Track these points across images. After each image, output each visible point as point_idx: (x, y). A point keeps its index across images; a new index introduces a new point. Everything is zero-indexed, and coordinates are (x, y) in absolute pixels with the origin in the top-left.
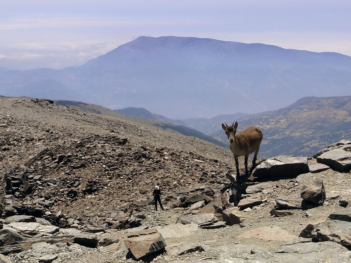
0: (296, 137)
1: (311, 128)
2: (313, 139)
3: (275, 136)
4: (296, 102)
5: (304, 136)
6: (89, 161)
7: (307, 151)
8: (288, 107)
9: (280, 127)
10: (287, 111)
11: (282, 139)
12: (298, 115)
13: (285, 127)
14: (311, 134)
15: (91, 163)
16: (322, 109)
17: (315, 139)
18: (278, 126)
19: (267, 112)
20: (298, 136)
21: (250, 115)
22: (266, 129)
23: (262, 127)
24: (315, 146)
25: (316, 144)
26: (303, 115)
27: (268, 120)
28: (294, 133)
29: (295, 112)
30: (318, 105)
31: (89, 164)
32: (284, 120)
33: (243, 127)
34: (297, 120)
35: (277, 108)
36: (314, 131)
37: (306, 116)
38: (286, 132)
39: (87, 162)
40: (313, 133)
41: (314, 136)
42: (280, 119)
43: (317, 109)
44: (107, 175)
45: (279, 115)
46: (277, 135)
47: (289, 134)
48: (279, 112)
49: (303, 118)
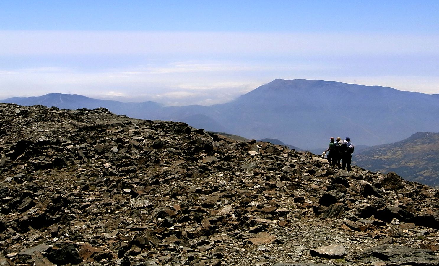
0: (410, 167)
1: (424, 160)
2: (426, 169)
3: (392, 166)
4: (410, 136)
5: (418, 166)
6: (78, 154)
7: (421, 180)
8: (404, 140)
9: (397, 158)
10: (403, 144)
11: (398, 168)
12: (412, 147)
13: (401, 158)
14: (424, 165)
15: (80, 158)
16: (433, 143)
17: (428, 169)
18: (394, 157)
19: (385, 144)
20: (413, 165)
21: (370, 147)
22: (384, 160)
23: (381, 158)
24: (428, 175)
25: (429, 173)
26: (417, 148)
27: (386, 152)
28: (408, 164)
29: (410, 145)
30: (431, 140)
31: (77, 159)
32: (400, 152)
33: (363, 157)
34: (411, 152)
35: (394, 141)
36: (427, 162)
37: (420, 149)
38: (402, 162)
39: (72, 155)
40: (426, 164)
41: (427, 166)
42: (396, 151)
43: (429, 143)
44: (103, 184)
45: (396, 147)
46: (394, 165)
47: (405, 164)
48: (396, 145)
49: (417, 151)
